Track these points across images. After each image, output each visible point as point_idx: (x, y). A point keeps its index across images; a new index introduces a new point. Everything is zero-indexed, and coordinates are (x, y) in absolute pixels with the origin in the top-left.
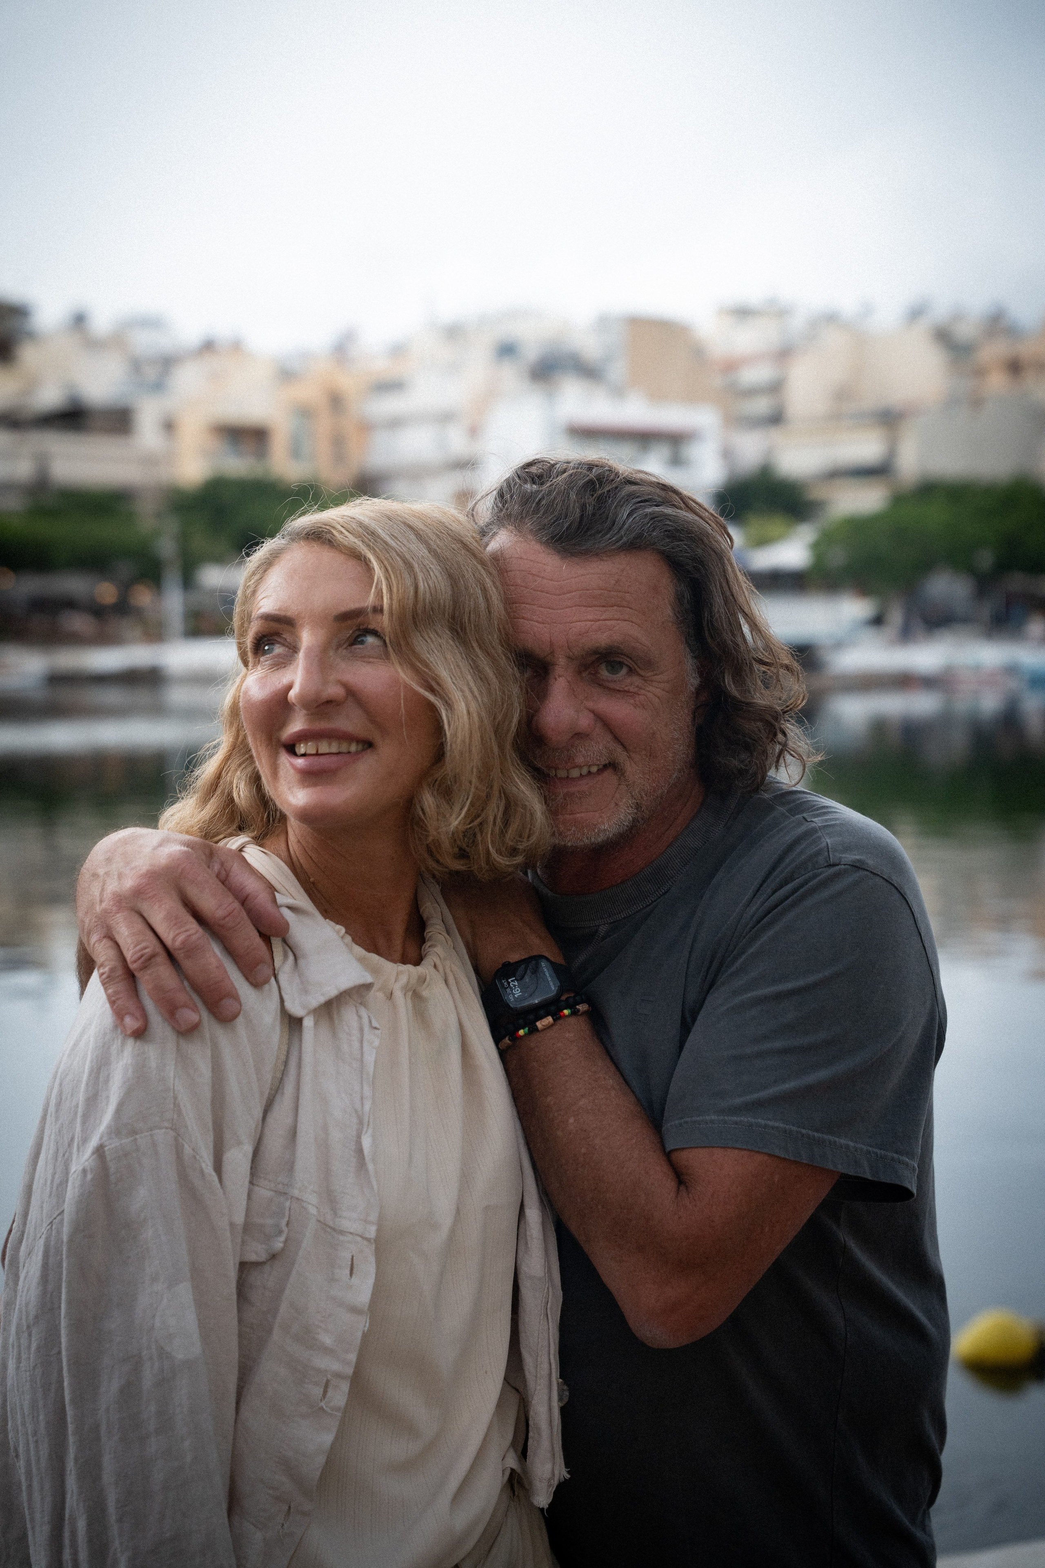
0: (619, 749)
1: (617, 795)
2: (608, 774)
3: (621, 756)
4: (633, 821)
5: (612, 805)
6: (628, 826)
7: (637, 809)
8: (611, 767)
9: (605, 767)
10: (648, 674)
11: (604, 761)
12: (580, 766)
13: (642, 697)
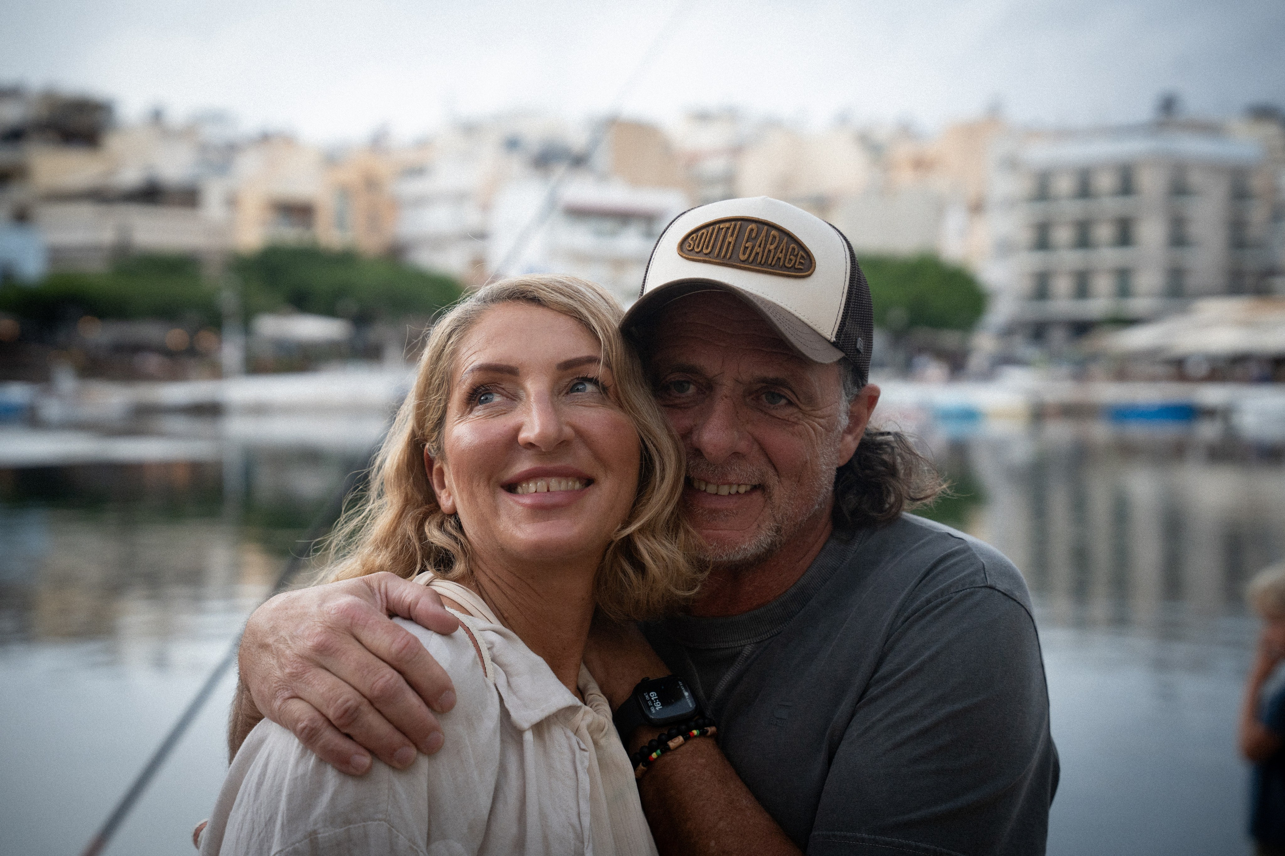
0: (771, 472)
1: (761, 518)
2: (757, 497)
3: (772, 479)
4: (771, 544)
5: (755, 526)
6: (765, 548)
7: (776, 532)
8: (760, 488)
9: (755, 488)
10: (808, 409)
11: (755, 482)
12: (730, 484)
13: (800, 427)
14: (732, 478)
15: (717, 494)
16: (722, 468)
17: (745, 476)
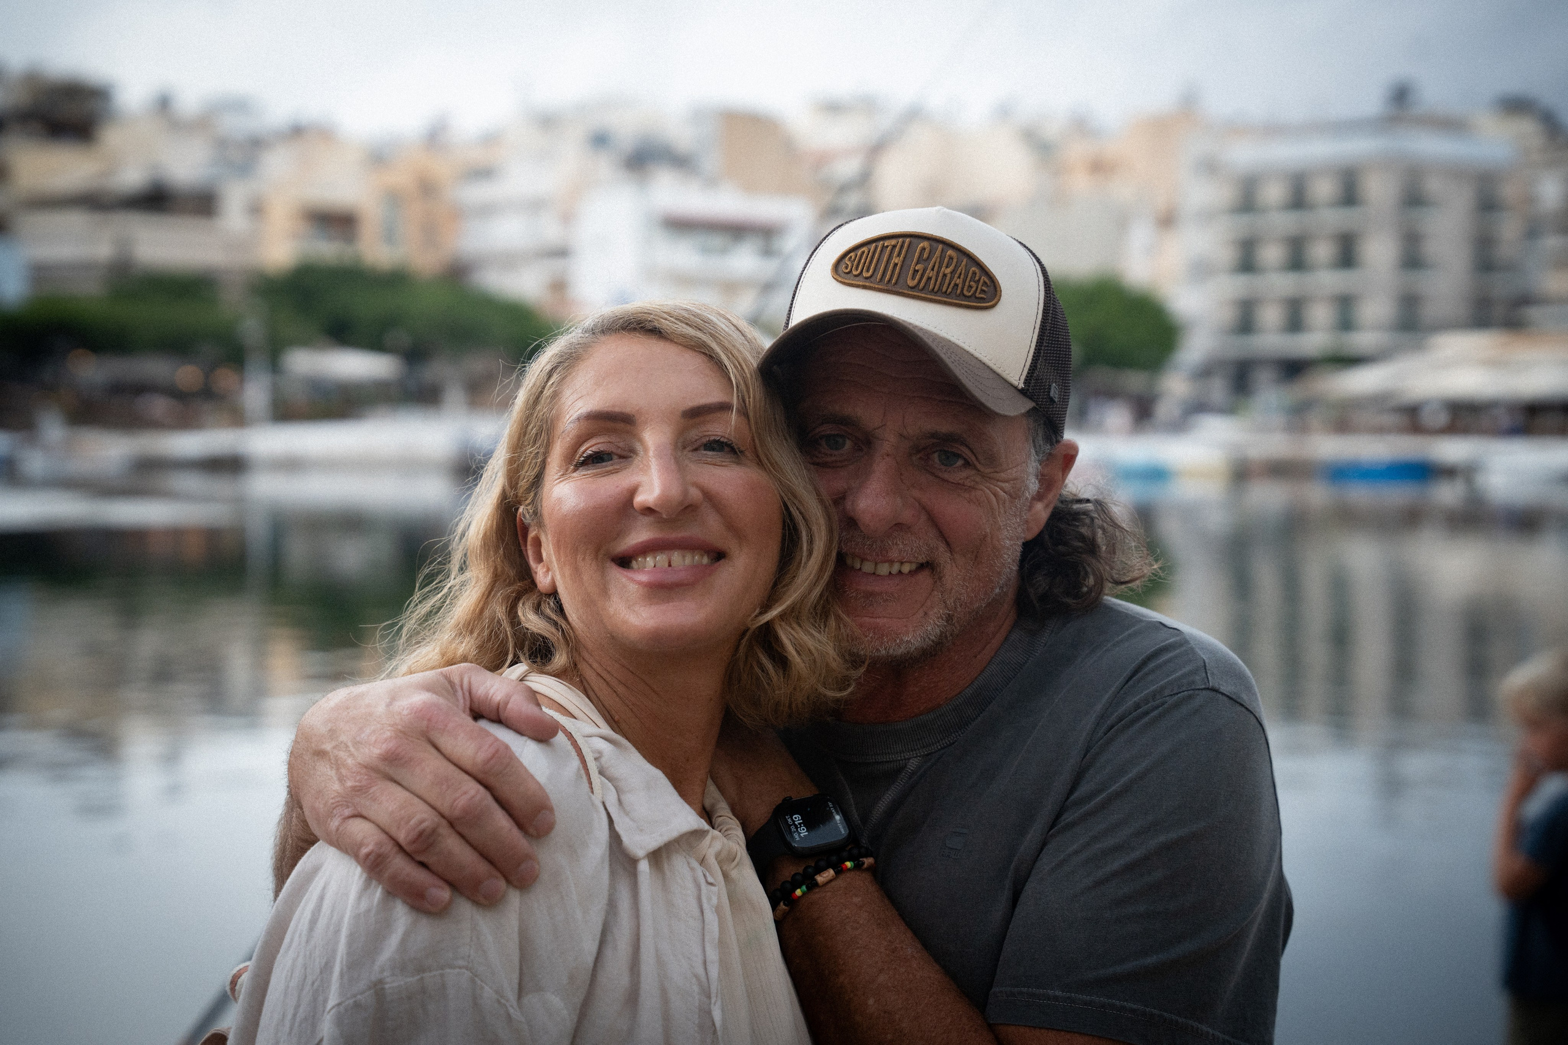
0: (942, 547)
1: (929, 603)
2: (924, 578)
3: (943, 556)
4: (941, 636)
5: (921, 613)
6: (933, 641)
7: (947, 621)
8: (928, 566)
9: (922, 567)
10: (988, 470)
11: (922, 559)
12: (891, 562)
13: (979, 493)
14: (894, 554)
15: (874, 574)
16: (882, 542)
17: (910, 552)
